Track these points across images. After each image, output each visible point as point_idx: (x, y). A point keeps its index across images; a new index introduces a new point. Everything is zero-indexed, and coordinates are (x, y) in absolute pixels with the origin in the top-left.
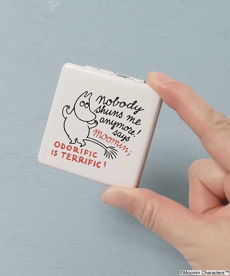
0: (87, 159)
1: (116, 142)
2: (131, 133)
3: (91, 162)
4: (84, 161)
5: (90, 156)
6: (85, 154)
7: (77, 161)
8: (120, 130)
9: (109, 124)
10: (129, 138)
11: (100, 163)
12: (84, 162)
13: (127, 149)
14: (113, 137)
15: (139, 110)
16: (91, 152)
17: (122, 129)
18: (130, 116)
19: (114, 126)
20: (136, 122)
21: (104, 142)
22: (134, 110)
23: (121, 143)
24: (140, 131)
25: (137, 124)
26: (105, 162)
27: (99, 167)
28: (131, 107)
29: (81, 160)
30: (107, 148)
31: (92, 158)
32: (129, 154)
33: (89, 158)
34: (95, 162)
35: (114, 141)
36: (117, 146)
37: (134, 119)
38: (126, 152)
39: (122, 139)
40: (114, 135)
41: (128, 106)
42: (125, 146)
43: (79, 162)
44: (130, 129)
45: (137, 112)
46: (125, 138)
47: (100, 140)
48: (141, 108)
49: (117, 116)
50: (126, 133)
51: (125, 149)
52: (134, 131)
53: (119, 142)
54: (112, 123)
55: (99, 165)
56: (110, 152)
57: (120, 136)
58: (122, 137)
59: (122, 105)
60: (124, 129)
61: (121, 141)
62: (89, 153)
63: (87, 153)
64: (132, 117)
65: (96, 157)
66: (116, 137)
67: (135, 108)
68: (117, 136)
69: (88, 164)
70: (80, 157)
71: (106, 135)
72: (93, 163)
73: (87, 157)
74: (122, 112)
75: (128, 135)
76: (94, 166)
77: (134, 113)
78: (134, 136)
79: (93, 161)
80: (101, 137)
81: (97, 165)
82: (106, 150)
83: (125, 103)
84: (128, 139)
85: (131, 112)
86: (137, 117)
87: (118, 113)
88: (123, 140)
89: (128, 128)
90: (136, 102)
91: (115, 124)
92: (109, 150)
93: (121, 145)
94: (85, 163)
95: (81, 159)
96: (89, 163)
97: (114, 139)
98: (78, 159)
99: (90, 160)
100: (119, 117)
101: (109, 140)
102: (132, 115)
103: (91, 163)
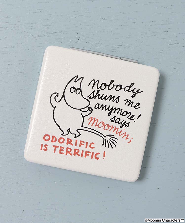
0: (83, 151)
1: (115, 129)
2: (131, 118)
3: (88, 153)
4: (80, 153)
5: (86, 147)
6: (80, 146)
7: (71, 154)
8: (118, 116)
9: (106, 110)
10: (129, 123)
11: (98, 153)
12: (80, 155)
13: (128, 135)
14: (111, 124)
15: (138, 92)
16: (87, 143)
17: (120, 114)
18: (128, 99)
19: (111, 111)
20: (136, 106)
21: (101, 130)
22: (132, 93)
23: (120, 129)
24: (140, 115)
25: (136, 107)
26: (104, 152)
27: (98, 159)
28: (128, 90)
29: (76, 153)
30: (105, 137)
31: (89, 149)
32: (131, 141)
33: (85, 149)
34: (93, 153)
35: (112, 128)
36: (116, 133)
37: (133, 102)
38: (127, 139)
39: (121, 125)
40: (112, 121)
41: (125, 88)
42: (125, 133)
43: (74, 155)
44: (130, 114)
45: (135, 94)
46: (124, 124)
47: (96, 128)
48: (139, 90)
49: (113, 101)
50: (125, 119)
51: (125, 135)
52: (134, 116)
53: (118, 128)
54: (108, 109)
55: (98, 156)
56: (109, 141)
57: (118, 122)
58: (121, 123)
59: (118, 88)
60: (122, 114)
61: (120, 127)
62: (85, 144)
63: (83, 145)
64: (130, 101)
65: (93, 148)
66: (114, 124)
67: (133, 90)
68: (116, 122)
69: (85, 157)
70: (75, 150)
71: (103, 123)
72: (91, 154)
73: (83, 148)
74: (119, 96)
75: (128, 121)
76: (92, 157)
77: (132, 97)
78: (135, 121)
79: (90, 152)
80: (98, 126)
81: (95, 156)
82: (104, 139)
83: (121, 86)
84: (127, 125)
85: (128, 95)
86: (135, 100)
87: (114, 97)
88: (123, 126)
89: (127, 113)
90: (133, 84)
91: (112, 109)
92: (107, 138)
93: (120, 132)
94: (82, 156)
95: (77, 151)
96: (86, 155)
97: (112, 126)
98: (72, 152)
99: (87, 152)
100: (116, 102)
101: (106, 127)
102: (130, 98)
103: (89, 155)
